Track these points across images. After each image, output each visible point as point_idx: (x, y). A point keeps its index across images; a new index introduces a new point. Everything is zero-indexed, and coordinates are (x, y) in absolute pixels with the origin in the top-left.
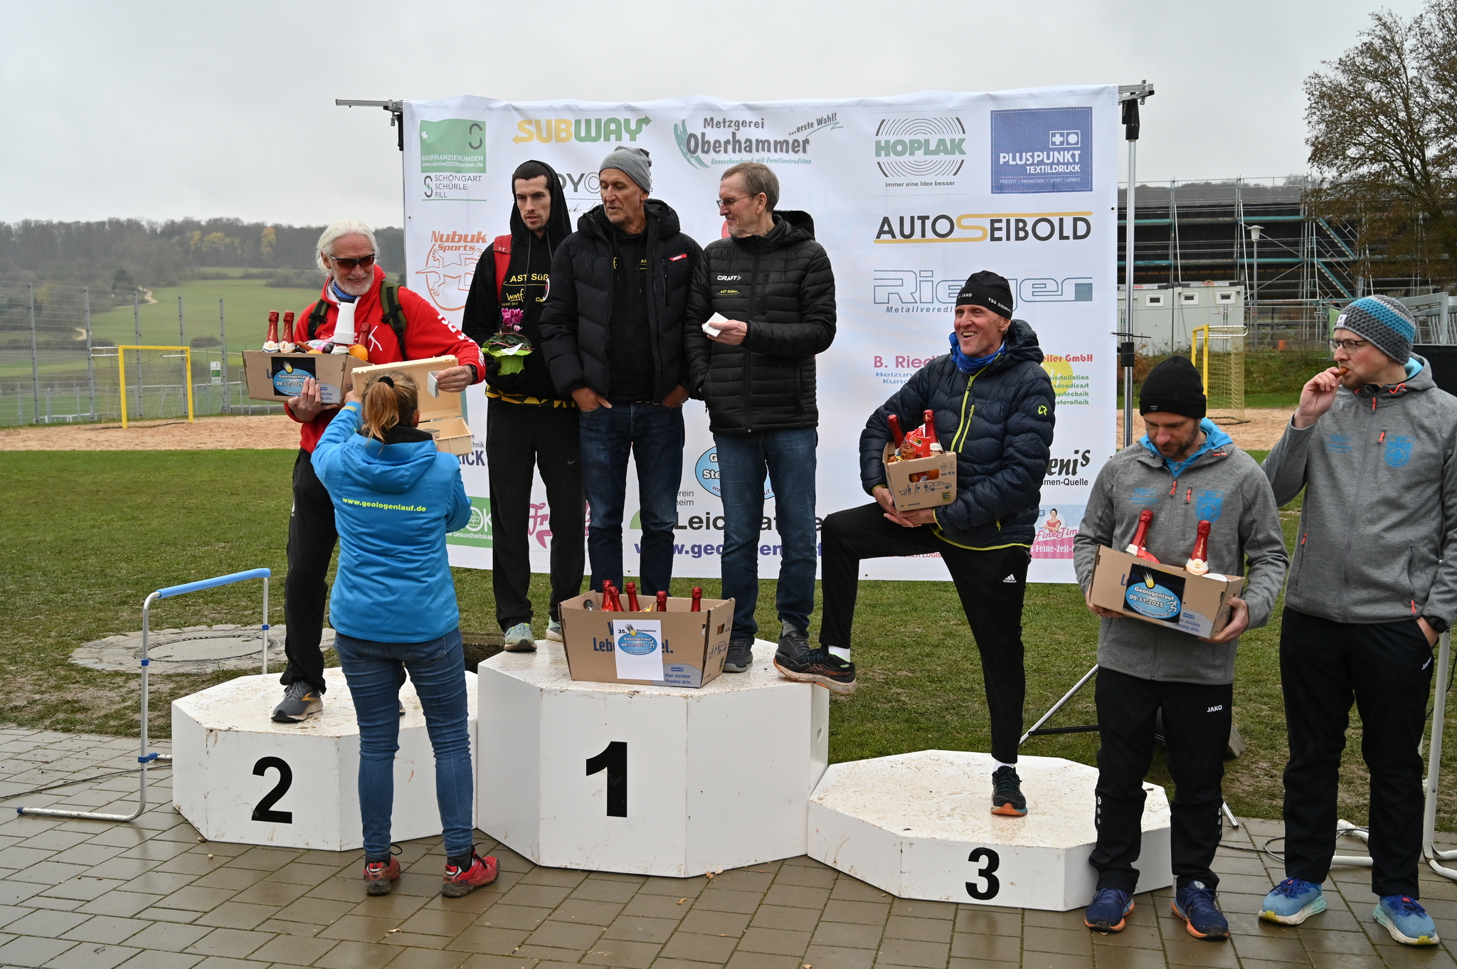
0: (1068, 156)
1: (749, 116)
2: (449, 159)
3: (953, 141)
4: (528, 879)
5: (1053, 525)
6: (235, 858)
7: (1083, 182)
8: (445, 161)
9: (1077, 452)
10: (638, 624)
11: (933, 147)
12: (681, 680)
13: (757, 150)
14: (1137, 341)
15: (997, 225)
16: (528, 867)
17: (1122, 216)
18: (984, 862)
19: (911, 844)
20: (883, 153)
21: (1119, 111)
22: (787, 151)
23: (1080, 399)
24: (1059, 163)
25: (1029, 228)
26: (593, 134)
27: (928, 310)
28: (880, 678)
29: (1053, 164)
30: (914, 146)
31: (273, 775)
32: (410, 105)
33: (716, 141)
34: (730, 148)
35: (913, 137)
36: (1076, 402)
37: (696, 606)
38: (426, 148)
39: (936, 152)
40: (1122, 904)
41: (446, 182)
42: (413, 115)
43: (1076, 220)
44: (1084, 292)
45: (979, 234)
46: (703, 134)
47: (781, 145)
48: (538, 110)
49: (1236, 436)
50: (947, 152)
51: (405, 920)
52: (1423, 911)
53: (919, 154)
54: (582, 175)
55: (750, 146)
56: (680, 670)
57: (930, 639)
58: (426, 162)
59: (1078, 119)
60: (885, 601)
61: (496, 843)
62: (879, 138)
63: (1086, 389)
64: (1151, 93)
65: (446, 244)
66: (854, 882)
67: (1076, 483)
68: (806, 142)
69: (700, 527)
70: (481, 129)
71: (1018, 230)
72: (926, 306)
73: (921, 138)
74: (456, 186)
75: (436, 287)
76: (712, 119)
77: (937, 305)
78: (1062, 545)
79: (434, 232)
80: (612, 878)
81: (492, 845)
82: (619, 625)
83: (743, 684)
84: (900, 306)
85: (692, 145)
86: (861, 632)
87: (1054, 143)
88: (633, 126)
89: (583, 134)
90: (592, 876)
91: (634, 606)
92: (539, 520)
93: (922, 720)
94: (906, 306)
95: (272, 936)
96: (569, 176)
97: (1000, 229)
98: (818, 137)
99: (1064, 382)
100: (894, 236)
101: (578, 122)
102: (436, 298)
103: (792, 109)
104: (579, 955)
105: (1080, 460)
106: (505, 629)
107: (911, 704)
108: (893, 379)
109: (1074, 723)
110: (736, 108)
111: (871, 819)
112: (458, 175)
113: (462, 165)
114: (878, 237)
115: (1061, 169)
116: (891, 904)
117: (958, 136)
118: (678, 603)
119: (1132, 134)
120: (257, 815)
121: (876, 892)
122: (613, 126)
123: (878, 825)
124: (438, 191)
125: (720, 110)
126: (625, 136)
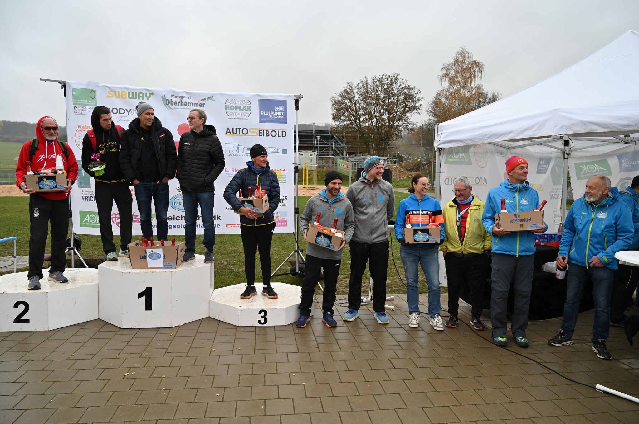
0: (280, 113)
1: (185, 95)
2: (84, 102)
3: (248, 107)
4: (119, 333)
5: (277, 217)
6: (7, 337)
7: (285, 121)
8: (82, 102)
9: (283, 197)
10: (155, 250)
11: (242, 108)
12: (169, 267)
13: (189, 106)
14: (298, 166)
15: (260, 132)
16: (118, 329)
17: (295, 132)
18: (263, 314)
19: (242, 311)
20: (227, 109)
21: (294, 102)
22: (198, 106)
23: (284, 182)
24: (278, 115)
25: (270, 133)
26: (134, 97)
27: (241, 155)
28: (225, 263)
29: (276, 115)
30: (236, 108)
31: (22, 308)
32: (68, 83)
33: (175, 102)
34: (180, 104)
35: (237, 105)
36: (283, 182)
37: (173, 243)
38: (75, 97)
39: (243, 110)
40: (305, 320)
41: (82, 109)
42: (69, 86)
43: (282, 131)
44: (285, 152)
45: (255, 134)
46: (171, 100)
47: (196, 104)
48: (115, 88)
49: (315, 193)
50: (246, 110)
51: (76, 351)
52: (385, 315)
53: (238, 110)
54: (131, 110)
55: (186, 104)
56: (169, 263)
57: (239, 251)
58: (75, 101)
59: (283, 103)
60: (224, 240)
61: (106, 323)
62: (226, 104)
63: (286, 179)
64: (302, 97)
65: (82, 129)
66: (225, 323)
67: (283, 205)
68: (204, 104)
69: (171, 220)
70: (95, 92)
71: (266, 133)
72: (240, 154)
73: (239, 105)
74: (86, 110)
75: (79, 143)
76: (174, 95)
77: (243, 154)
78: (280, 223)
79: (78, 125)
80: (148, 330)
81: (105, 323)
82: (148, 251)
83: (189, 267)
84: (233, 154)
85: (167, 103)
86: (218, 250)
87: (276, 110)
88: (148, 95)
89: (131, 96)
90: (141, 330)
91: (153, 245)
92: (117, 218)
93: (239, 274)
94: (234, 154)
95: (25, 362)
96: (126, 109)
97: (261, 133)
98: (207, 103)
99: (279, 177)
100: (231, 134)
101: (129, 93)
102: (79, 146)
103: (199, 94)
104: (139, 355)
105: (284, 199)
106: (107, 254)
107: (235, 270)
108: (231, 175)
109: (282, 273)
110: (182, 92)
111: (229, 304)
112: (87, 107)
113: (88, 104)
114: (226, 133)
115: (278, 117)
116: (236, 328)
117: (249, 106)
118: (168, 243)
119: (297, 108)
120: (16, 321)
121: (231, 326)
122: (141, 95)
123: (232, 306)
124: (79, 111)
125: (177, 92)
126: (145, 98)
